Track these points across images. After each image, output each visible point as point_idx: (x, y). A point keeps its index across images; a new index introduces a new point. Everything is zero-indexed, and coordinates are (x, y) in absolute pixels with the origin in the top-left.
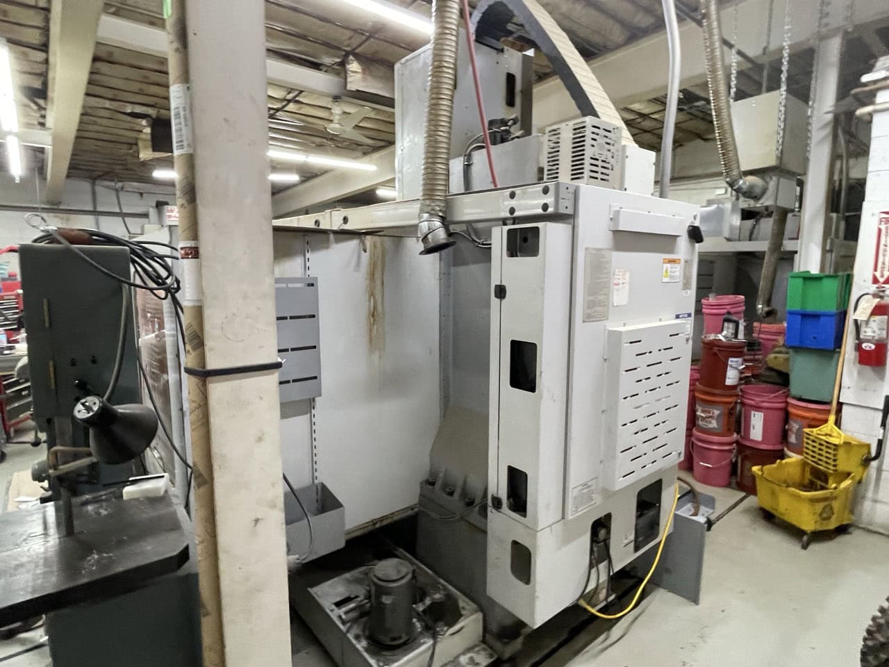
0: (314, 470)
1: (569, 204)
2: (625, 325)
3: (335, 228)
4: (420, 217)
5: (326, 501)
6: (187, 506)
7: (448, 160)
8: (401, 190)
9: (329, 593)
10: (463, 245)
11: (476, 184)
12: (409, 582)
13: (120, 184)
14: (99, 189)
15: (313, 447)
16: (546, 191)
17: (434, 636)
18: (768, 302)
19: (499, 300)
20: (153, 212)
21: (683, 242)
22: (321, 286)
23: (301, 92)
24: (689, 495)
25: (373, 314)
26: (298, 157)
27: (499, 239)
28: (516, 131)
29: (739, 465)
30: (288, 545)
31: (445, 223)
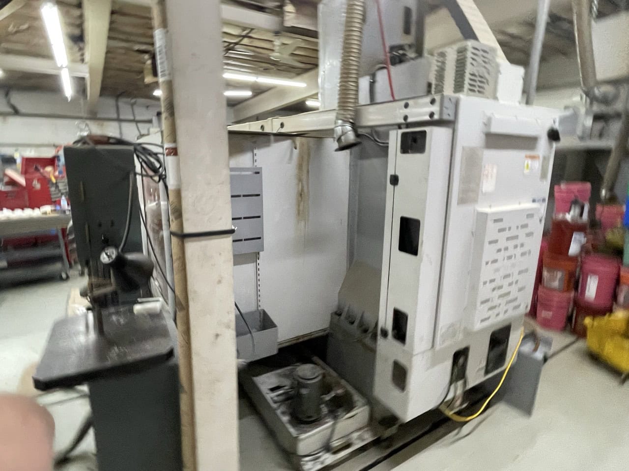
0: (258, 301)
1: (452, 112)
2: (490, 206)
3: (275, 132)
4: (336, 123)
5: (266, 323)
6: (175, 320)
7: (357, 78)
8: (323, 102)
9: (266, 382)
10: (368, 144)
11: (379, 98)
12: (320, 381)
13: (133, 101)
14: (121, 104)
15: (257, 285)
16: (433, 102)
17: (335, 418)
18: (611, 189)
19: (392, 187)
20: (155, 119)
21: (543, 141)
22: (265, 174)
23: (252, 29)
24: (531, 336)
25: (301, 194)
26: (251, 78)
27: (394, 140)
28: (411, 54)
29: (574, 317)
30: (238, 351)
31: (355, 128)
